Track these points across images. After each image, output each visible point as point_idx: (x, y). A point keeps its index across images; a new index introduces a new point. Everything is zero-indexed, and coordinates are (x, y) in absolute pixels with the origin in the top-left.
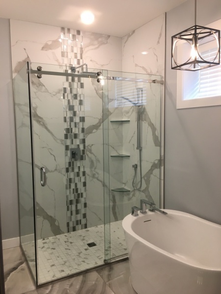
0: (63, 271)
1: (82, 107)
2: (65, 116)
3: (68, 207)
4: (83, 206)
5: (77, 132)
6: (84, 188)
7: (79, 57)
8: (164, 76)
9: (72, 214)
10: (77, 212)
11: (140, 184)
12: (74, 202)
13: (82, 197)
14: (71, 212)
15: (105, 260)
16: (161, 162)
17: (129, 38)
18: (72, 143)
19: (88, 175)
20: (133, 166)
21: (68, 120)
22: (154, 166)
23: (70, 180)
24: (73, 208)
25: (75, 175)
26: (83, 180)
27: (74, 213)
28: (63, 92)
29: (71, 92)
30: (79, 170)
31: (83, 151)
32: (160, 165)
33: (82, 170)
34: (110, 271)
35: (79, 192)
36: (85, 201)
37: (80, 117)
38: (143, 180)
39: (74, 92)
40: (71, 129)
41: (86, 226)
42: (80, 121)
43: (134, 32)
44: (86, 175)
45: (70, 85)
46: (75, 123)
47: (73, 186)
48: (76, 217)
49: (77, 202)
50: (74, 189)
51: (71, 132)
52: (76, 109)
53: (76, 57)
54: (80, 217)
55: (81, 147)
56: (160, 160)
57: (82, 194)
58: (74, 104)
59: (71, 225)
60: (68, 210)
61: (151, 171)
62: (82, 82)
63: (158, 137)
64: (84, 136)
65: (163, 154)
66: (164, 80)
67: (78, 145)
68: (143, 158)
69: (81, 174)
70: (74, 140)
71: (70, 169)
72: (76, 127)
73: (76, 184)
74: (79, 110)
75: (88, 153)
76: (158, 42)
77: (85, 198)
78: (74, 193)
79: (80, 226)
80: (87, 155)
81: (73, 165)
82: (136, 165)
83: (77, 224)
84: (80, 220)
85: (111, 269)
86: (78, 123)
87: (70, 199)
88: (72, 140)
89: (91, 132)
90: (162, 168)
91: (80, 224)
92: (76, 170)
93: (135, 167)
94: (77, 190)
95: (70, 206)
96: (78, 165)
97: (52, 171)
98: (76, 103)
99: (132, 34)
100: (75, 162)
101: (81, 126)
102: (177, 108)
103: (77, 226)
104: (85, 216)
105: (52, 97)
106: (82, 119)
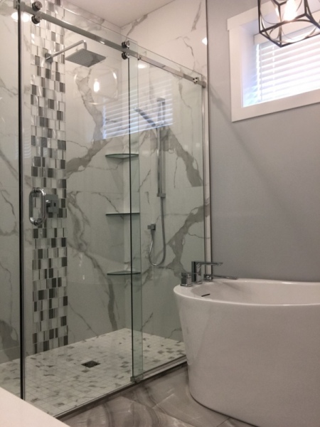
1: (62, 123)
2: (34, 134)
3: (35, 304)
4: (61, 301)
5: (52, 166)
6: (63, 268)
7: (58, 40)
9: (42, 318)
10: (52, 313)
12: (47, 294)
13: (60, 285)
14: (42, 313)
15: (133, 377)
16: (206, 209)
17: (136, 28)
18: (45, 185)
19: (71, 246)
20: (149, 227)
21: (38, 141)
22: (191, 219)
23: (40, 252)
24: (45, 304)
25: (48, 244)
26: (61, 255)
27: (46, 315)
28: (30, 92)
29: (44, 95)
30: (56, 235)
31: (63, 201)
33: (60, 235)
35: (55, 276)
36: (65, 293)
37: (59, 141)
39: (51, 97)
40: (44, 159)
41: (66, 343)
42: (59, 148)
43: (145, 16)
44: (68, 245)
45: (43, 83)
46: (51, 150)
47: (45, 265)
48: (50, 324)
49: (52, 294)
50: (46, 270)
51: (44, 165)
52: (52, 124)
54: (55, 323)
55: (60, 194)
56: (204, 206)
57: (60, 279)
58: (49, 116)
59: (41, 339)
60: (35, 310)
62: (62, 81)
63: (197, 172)
64: (65, 175)
65: (208, 196)
67: (55, 191)
69: (59, 242)
70: (48, 180)
71: (41, 232)
72: (51, 156)
73: (50, 260)
74: (58, 129)
75: (71, 205)
76: (194, 28)
77: (65, 288)
78: (46, 277)
79: (55, 341)
80: (70, 210)
81: (45, 225)
83: (51, 337)
84: (57, 329)
86: (56, 152)
87: (38, 289)
88: (45, 179)
89: (76, 170)
91: (57, 336)
92: (51, 235)
94: (51, 271)
95: (39, 302)
96: (55, 226)
98: (51, 115)
99: (142, 20)
100: (49, 220)
101: (60, 157)
102: (233, 120)
103: (50, 341)
104: (64, 321)
105: (11, 96)
106: (62, 145)
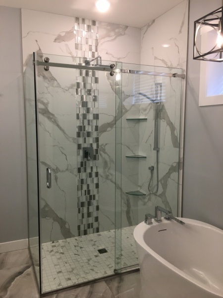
0: (69, 279)
1: (96, 103)
2: (78, 113)
3: (79, 209)
4: (95, 208)
5: (90, 130)
6: (96, 189)
7: (94, 50)
8: (185, 69)
9: (83, 217)
10: (89, 215)
11: (156, 187)
12: (86, 204)
13: (94, 199)
14: (83, 214)
15: (115, 270)
16: (180, 165)
17: (149, 29)
18: (85, 142)
19: (101, 176)
20: (150, 168)
21: (81, 117)
22: (172, 169)
23: (82, 181)
24: (85, 210)
25: (87, 176)
26: (95, 181)
27: (86, 215)
28: (76, 87)
29: (85, 87)
30: (92, 171)
31: (97, 150)
32: (179, 168)
33: (95, 170)
34: (120, 283)
35: (91, 194)
36: (97, 203)
37: (94, 114)
38: (160, 184)
39: (88, 87)
40: (84, 127)
41: (98, 231)
42: (94, 118)
43: (154, 21)
44: (99, 176)
45: (84, 80)
46: (89, 120)
47: (85, 187)
48: (88, 220)
49: (89, 204)
50: (85, 191)
51: (84, 130)
52: (90, 105)
53: (91, 50)
54: (91, 220)
55: (95, 146)
56: (179, 163)
57: (94, 196)
58: (88, 101)
59: (82, 229)
60: (79, 213)
61: (168, 175)
62: (97, 76)
63: (177, 137)
64: (98, 135)
65: (182, 156)
66: (185, 73)
67: (91, 144)
68: (160, 160)
69: (94, 175)
70: (87, 138)
71: (82, 169)
72: (89, 124)
73: (88, 185)
74: (93, 107)
75: (102, 152)
76: (180, 32)
77: (97, 201)
78: (85, 195)
79: (91, 230)
80: (101, 155)
81: (85, 165)
82: (153, 167)
83: (89, 227)
84: (92, 224)
85: (121, 280)
86: (92, 121)
87: (81, 201)
88: (85, 139)
89: (105, 131)
90: (181, 171)
91: (92, 227)
92: (89, 170)
93: (152, 169)
94: (89, 191)
95: (81, 208)
96: (91, 165)
97: (63, 171)
98: (89, 99)
99: (152, 24)
100: (87, 162)
101: (95, 124)
102: (199, 105)
103: (88, 230)
104: (97, 219)
105: (64, 92)
106: (96, 117)
